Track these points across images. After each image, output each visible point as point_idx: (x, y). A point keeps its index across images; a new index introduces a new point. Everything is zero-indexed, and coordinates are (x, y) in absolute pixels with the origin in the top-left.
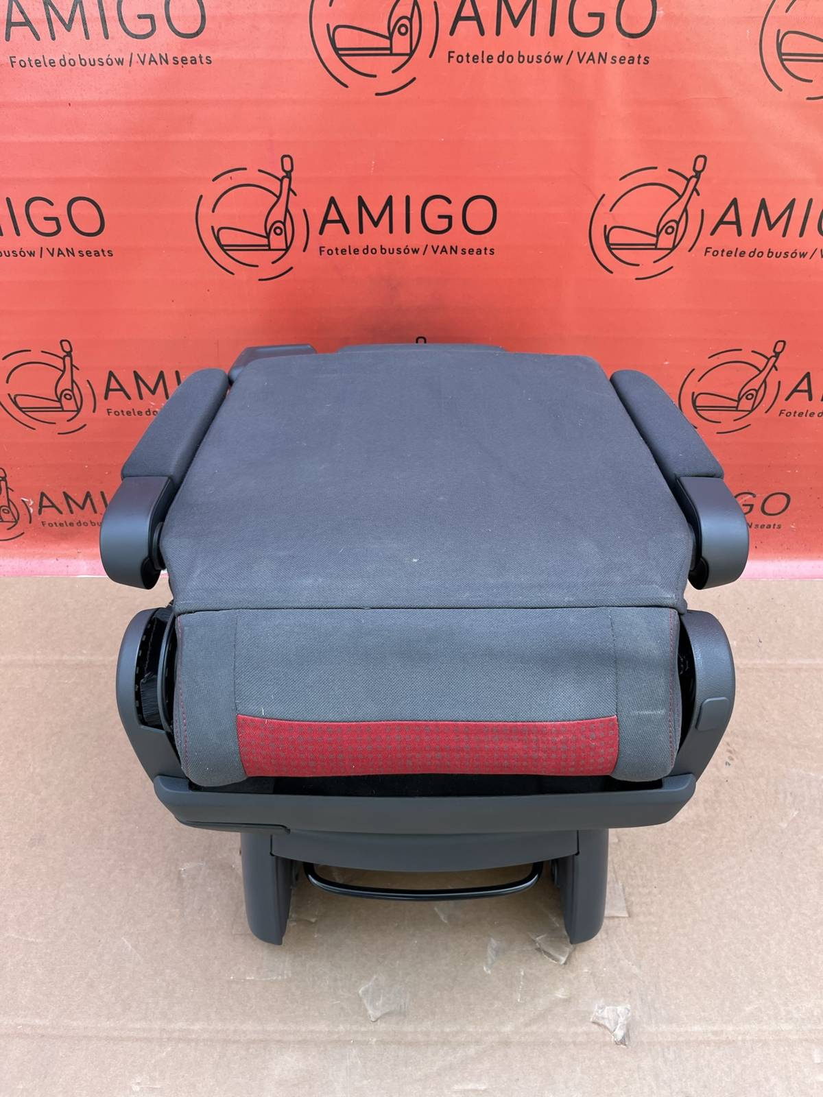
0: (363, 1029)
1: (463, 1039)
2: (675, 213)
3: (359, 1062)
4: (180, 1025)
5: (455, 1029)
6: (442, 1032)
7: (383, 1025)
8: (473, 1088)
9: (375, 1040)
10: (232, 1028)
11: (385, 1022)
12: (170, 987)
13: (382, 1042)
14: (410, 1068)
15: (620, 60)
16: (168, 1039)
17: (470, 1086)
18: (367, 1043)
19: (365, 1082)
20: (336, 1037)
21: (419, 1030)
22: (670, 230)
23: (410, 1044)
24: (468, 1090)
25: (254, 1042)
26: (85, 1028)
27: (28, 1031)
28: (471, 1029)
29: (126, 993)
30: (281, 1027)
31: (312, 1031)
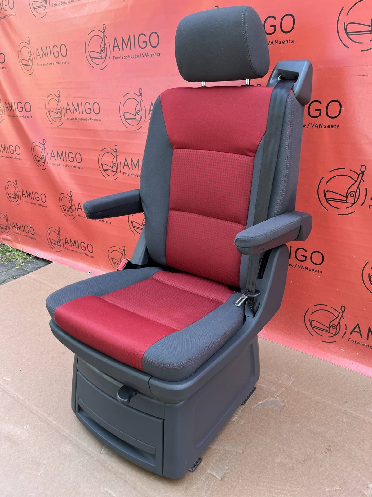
0: (96, 453)
1: (122, 477)
2: (354, 188)
3: (85, 461)
4: (51, 419)
5: (122, 472)
6: (118, 470)
7: (102, 456)
8: (111, 493)
9: (96, 458)
10: (62, 429)
11: (104, 456)
12: (58, 408)
13: (98, 461)
14: (98, 473)
15: (328, 126)
16: (45, 421)
17: (110, 492)
18: (93, 458)
19: (81, 468)
20: (86, 450)
21: (111, 465)
22: (352, 195)
23: (105, 467)
24: (108, 492)
25: (64, 436)
26: (29, 405)
27: (16, 398)
28: (127, 476)
29: (47, 403)
30: (75, 437)
31: (82, 444)
